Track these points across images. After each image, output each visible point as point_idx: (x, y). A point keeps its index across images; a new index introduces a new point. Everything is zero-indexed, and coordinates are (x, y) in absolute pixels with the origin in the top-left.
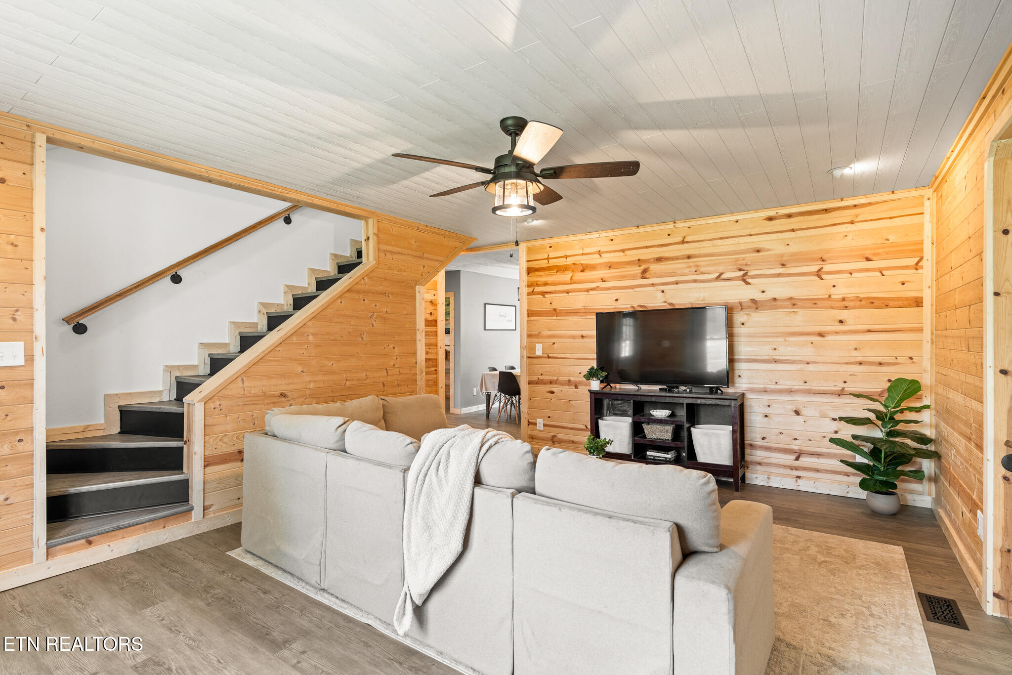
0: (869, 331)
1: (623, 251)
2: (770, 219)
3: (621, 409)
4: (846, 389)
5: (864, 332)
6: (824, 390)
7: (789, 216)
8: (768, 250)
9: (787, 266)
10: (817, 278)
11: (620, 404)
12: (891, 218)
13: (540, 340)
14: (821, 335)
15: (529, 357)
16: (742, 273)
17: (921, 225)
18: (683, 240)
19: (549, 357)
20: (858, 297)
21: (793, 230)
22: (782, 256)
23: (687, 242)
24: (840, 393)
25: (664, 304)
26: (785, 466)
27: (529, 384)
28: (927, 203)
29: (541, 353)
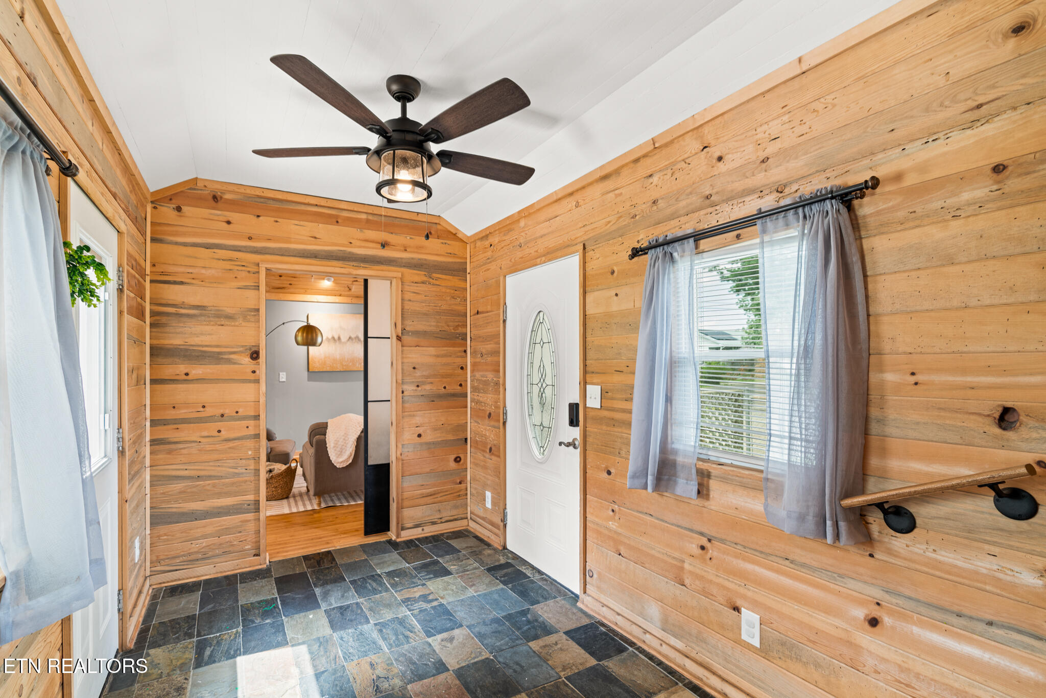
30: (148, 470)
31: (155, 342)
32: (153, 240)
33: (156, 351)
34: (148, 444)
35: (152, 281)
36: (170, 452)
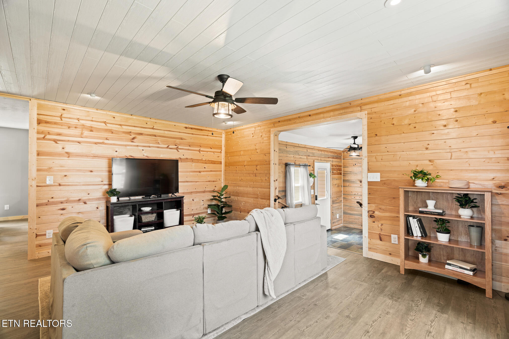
0: (211, 171)
1: (120, 125)
2: (186, 128)
3: (119, 211)
4: (206, 190)
5: (210, 171)
6: (201, 191)
7: (192, 129)
8: (185, 139)
9: (191, 146)
10: (199, 152)
11: (118, 209)
12: (216, 137)
13: (50, 173)
14: (200, 172)
15: (37, 186)
16: (176, 147)
17: (221, 141)
18: (153, 128)
19: (60, 185)
20: (209, 160)
21: (193, 134)
22: (189, 143)
23: (155, 129)
24: (204, 192)
25: (143, 156)
26: (189, 221)
27: (37, 206)
28: (223, 135)
29: (53, 182)
30: (343, 203)
31: (343, 179)
32: (343, 159)
33: (344, 181)
34: (343, 198)
35: (343, 167)
36: (346, 200)
